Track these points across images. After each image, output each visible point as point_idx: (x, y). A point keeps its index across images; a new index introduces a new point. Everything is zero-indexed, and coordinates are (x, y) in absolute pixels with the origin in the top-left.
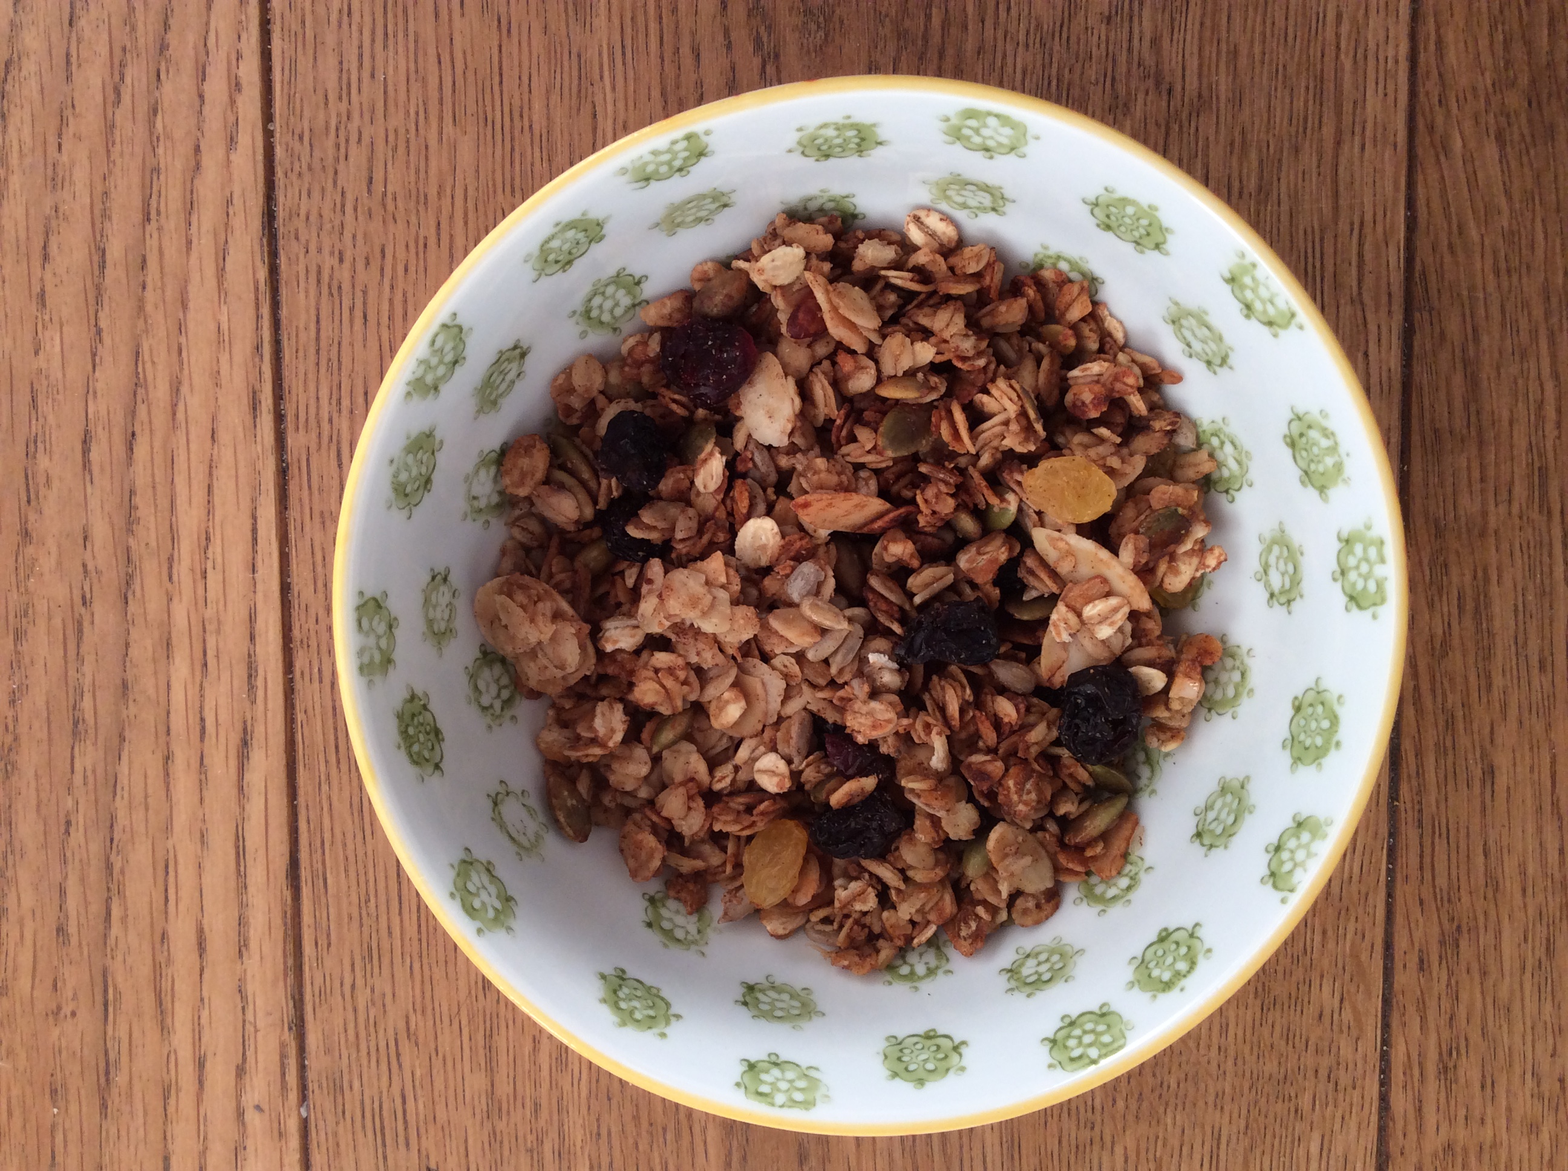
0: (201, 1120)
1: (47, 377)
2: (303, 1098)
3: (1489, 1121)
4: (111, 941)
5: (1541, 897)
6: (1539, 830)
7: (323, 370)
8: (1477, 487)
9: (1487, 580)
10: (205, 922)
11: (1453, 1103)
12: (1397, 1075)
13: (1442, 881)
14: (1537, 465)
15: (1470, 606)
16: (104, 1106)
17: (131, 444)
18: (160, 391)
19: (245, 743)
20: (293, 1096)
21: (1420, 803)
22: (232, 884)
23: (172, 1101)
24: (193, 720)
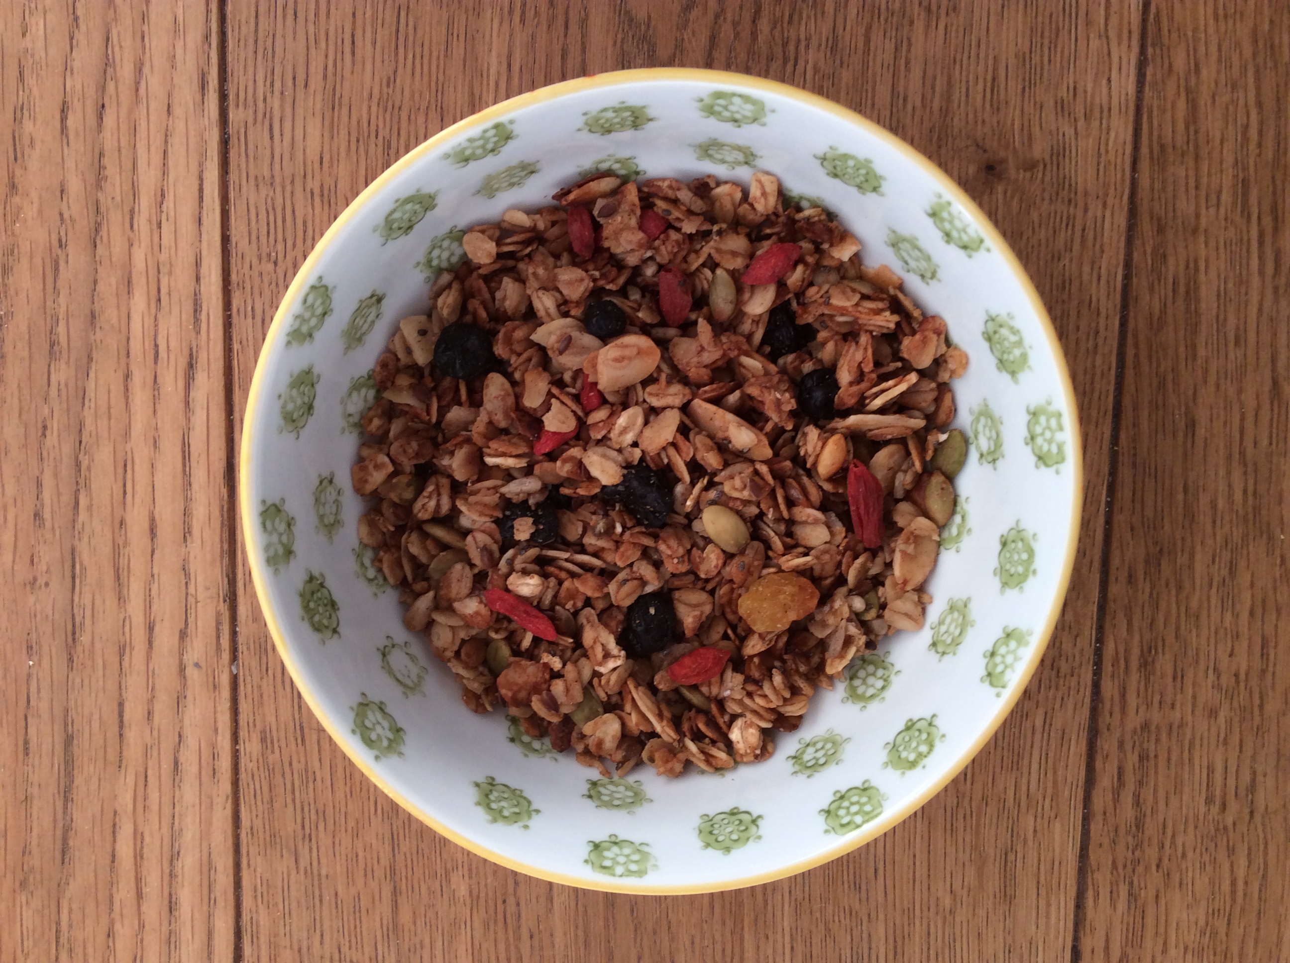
0: (150, 674)
1: (33, 55)
2: (234, 658)
3: (1178, 706)
4: (78, 526)
5: (1227, 528)
6: (1229, 473)
7: (260, 57)
8: (1192, 191)
9: (1197, 269)
10: (156, 512)
11: (1150, 690)
12: (1107, 668)
13: (1149, 512)
14: (1241, 176)
15: (1182, 290)
16: (71, 660)
17: (101, 114)
18: (126, 71)
19: (191, 366)
20: (226, 656)
21: (1135, 448)
22: (179, 482)
23: (126, 658)
24: (149, 345)
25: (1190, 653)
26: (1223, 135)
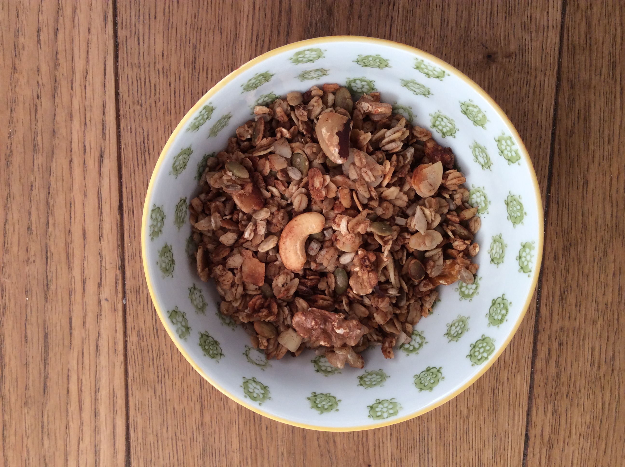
0: (84, 304)
1: (23, 5)
2: (124, 296)
3: (578, 319)
4: (49, 233)
5: (602, 233)
6: (604, 207)
7: (133, 5)
8: (588, 68)
9: (589, 106)
10: (86, 226)
11: (564, 312)
12: (544, 301)
13: (565, 226)
14: (612, 61)
15: (582, 116)
16: (46, 297)
17: (56, 33)
18: (68, 12)
19: (101, 156)
20: (120, 295)
21: (558, 194)
22: (97, 212)
23: (73, 296)
24: (81, 145)
25: (584, 293)
26: (603, 39)
